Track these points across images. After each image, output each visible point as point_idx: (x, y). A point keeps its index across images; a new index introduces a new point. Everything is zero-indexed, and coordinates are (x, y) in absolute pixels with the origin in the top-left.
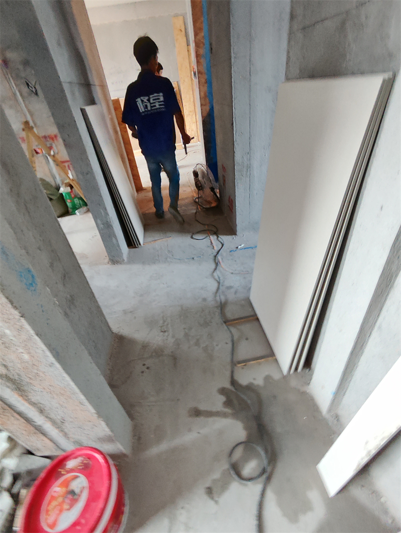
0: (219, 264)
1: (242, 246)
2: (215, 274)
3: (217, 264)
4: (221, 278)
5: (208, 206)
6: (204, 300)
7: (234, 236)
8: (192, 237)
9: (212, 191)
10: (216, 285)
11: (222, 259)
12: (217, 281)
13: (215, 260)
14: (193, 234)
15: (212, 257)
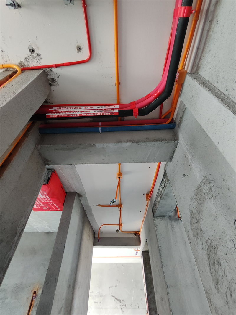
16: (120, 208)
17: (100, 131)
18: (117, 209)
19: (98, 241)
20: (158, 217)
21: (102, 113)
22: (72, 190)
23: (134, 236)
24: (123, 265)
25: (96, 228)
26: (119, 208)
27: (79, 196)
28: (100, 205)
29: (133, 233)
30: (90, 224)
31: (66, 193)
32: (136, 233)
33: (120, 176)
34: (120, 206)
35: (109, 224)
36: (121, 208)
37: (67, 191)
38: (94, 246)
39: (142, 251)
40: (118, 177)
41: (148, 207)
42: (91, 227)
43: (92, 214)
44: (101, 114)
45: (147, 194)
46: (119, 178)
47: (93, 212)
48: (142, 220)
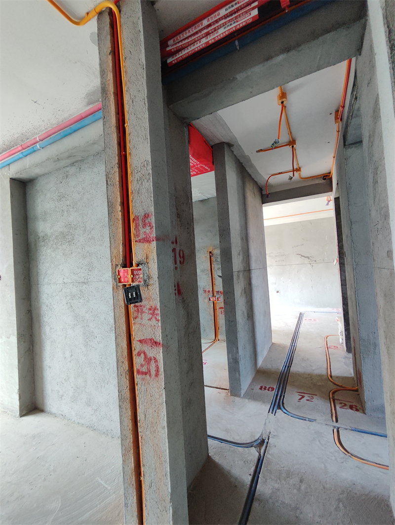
16: (293, 147)
17: (238, 48)
18: (289, 148)
19: (268, 196)
20: (351, 146)
21: (235, 27)
22: (218, 142)
23: (321, 181)
24: (311, 222)
25: (262, 182)
26: (291, 146)
27: (230, 145)
28: (261, 150)
29: (321, 177)
30: (253, 179)
31: (212, 147)
32: (327, 176)
33: (284, 100)
34: (292, 143)
35: (280, 173)
36: (295, 146)
37: (212, 144)
38: (263, 205)
39: (335, 198)
40: (280, 101)
41: (340, 132)
42: (255, 183)
43: (252, 166)
44: (234, 29)
45: (337, 111)
46: (282, 103)
47: (253, 162)
48: (333, 155)
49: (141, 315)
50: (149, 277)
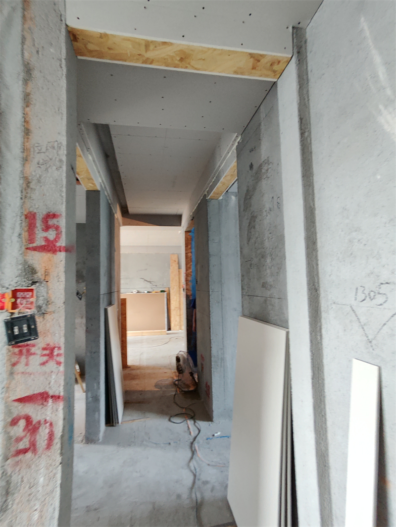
0: (195, 452)
1: (219, 433)
2: (191, 464)
3: (193, 452)
4: (198, 470)
5: (186, 390)
6: (179, 496)
7: (210, 422)
8: (170, 420)
9: (191, 375)
10: (192, 478)
11: (199, 448)
12: (193, 473)
13: (191, 447)
14: (171, 416)
15: (188, 443)
49: (27, 358)
50: (48, 302)
